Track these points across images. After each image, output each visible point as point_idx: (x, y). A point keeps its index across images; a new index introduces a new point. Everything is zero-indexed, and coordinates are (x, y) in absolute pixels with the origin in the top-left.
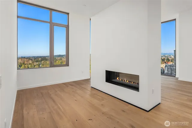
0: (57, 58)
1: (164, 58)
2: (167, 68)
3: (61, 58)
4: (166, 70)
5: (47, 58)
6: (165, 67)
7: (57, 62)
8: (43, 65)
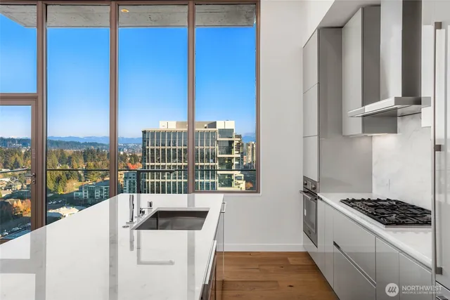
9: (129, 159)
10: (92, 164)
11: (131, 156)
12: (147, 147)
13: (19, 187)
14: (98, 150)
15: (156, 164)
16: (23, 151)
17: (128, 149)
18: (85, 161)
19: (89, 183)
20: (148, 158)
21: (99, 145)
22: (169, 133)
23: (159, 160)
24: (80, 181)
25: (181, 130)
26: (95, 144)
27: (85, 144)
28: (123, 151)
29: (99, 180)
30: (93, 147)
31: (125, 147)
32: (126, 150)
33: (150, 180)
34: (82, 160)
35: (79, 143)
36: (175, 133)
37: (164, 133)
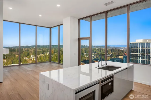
0: (24, 49)
1: (124, 50)
2: (125, 59)
3: (28, 49)
4: (124, 60)
5: (13, 48)
6: (124, 57)
7: (24, 53)
8: (8, 56)
9: (125, 52)
10: (114, 53)
11: (126, 51)
12: (131, 48)
13: (96, 57)
14: (115, 49)
15: (134, 54)
16: (97, 49)
17: (125, 49)
18: (112, 52)
19: (113, 58)
20: (131, 52)
21: (116, 47)
22: (140, 44)
23: (136, 52)
24: (110, 57)
25: (145, 42)
26: (114, 47)
27: (112, 47)
28: (123, 49)
29: (116, 57)
30: (114, 48)
31: (124, 48)
32: (124, 49)
33: (132, 59)
34: (111, 52)
35: (110, 47)
36: (142, 43)
37: (137, 44)
